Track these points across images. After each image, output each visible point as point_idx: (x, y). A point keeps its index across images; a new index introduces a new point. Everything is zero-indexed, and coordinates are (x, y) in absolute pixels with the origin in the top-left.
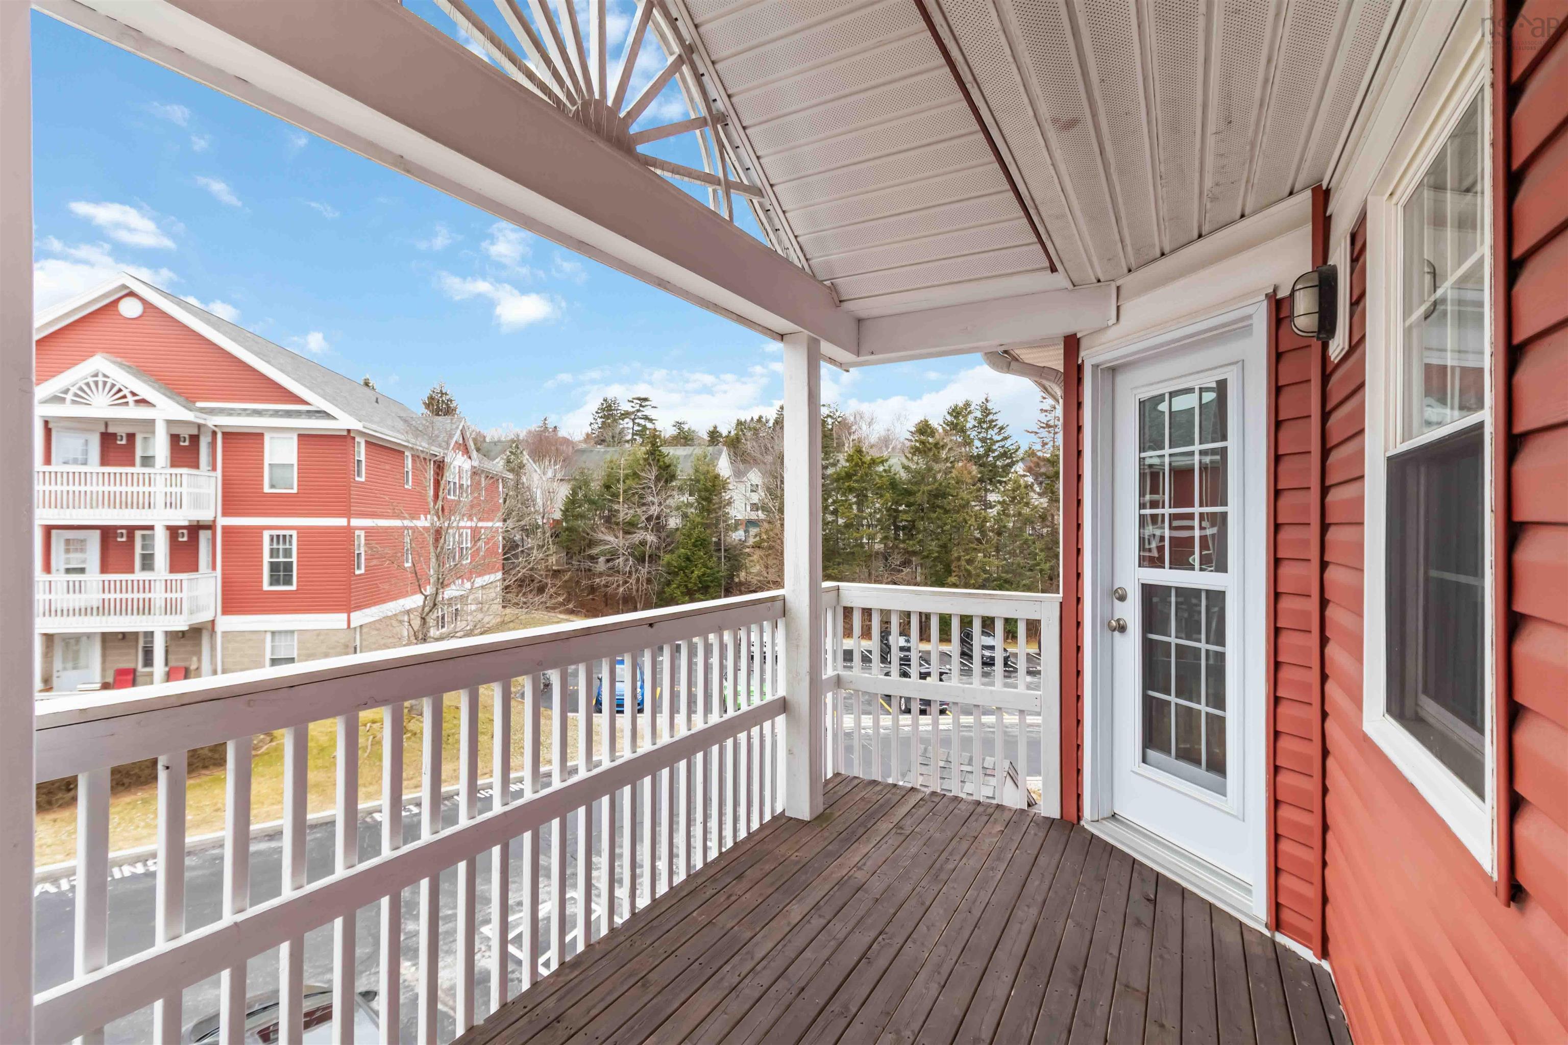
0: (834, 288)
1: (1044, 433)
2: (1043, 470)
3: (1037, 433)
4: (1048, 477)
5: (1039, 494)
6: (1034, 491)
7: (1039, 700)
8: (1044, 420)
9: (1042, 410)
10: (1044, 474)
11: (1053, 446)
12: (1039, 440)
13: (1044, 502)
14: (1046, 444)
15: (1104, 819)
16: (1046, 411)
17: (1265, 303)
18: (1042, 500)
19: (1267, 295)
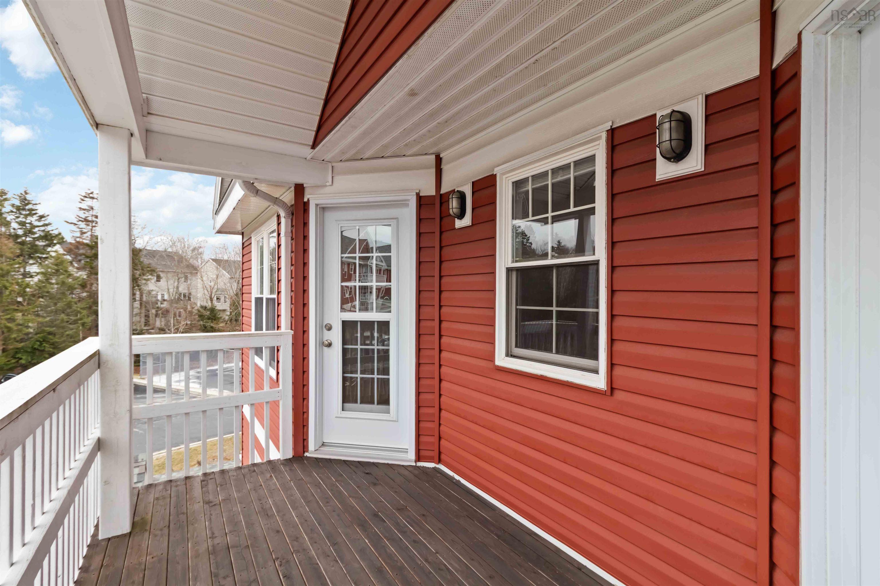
0: (147, 101)
1: (82, 225)
2: (81, 251)
3: (75, 224)
4: (87, 257)
5: (78, 268)
6: (74, 266)
7: (280, 393)
8: (83, 216)
9: (80, 208)
10: (84, 254)
11: (91, 235)
12: (78, 230)
13: (83, 274)
14: (85, 233)
15: (320, 447)
16: (84, 210)
17: (415, 196)
18: (80, 273)
19: (416, 193)
